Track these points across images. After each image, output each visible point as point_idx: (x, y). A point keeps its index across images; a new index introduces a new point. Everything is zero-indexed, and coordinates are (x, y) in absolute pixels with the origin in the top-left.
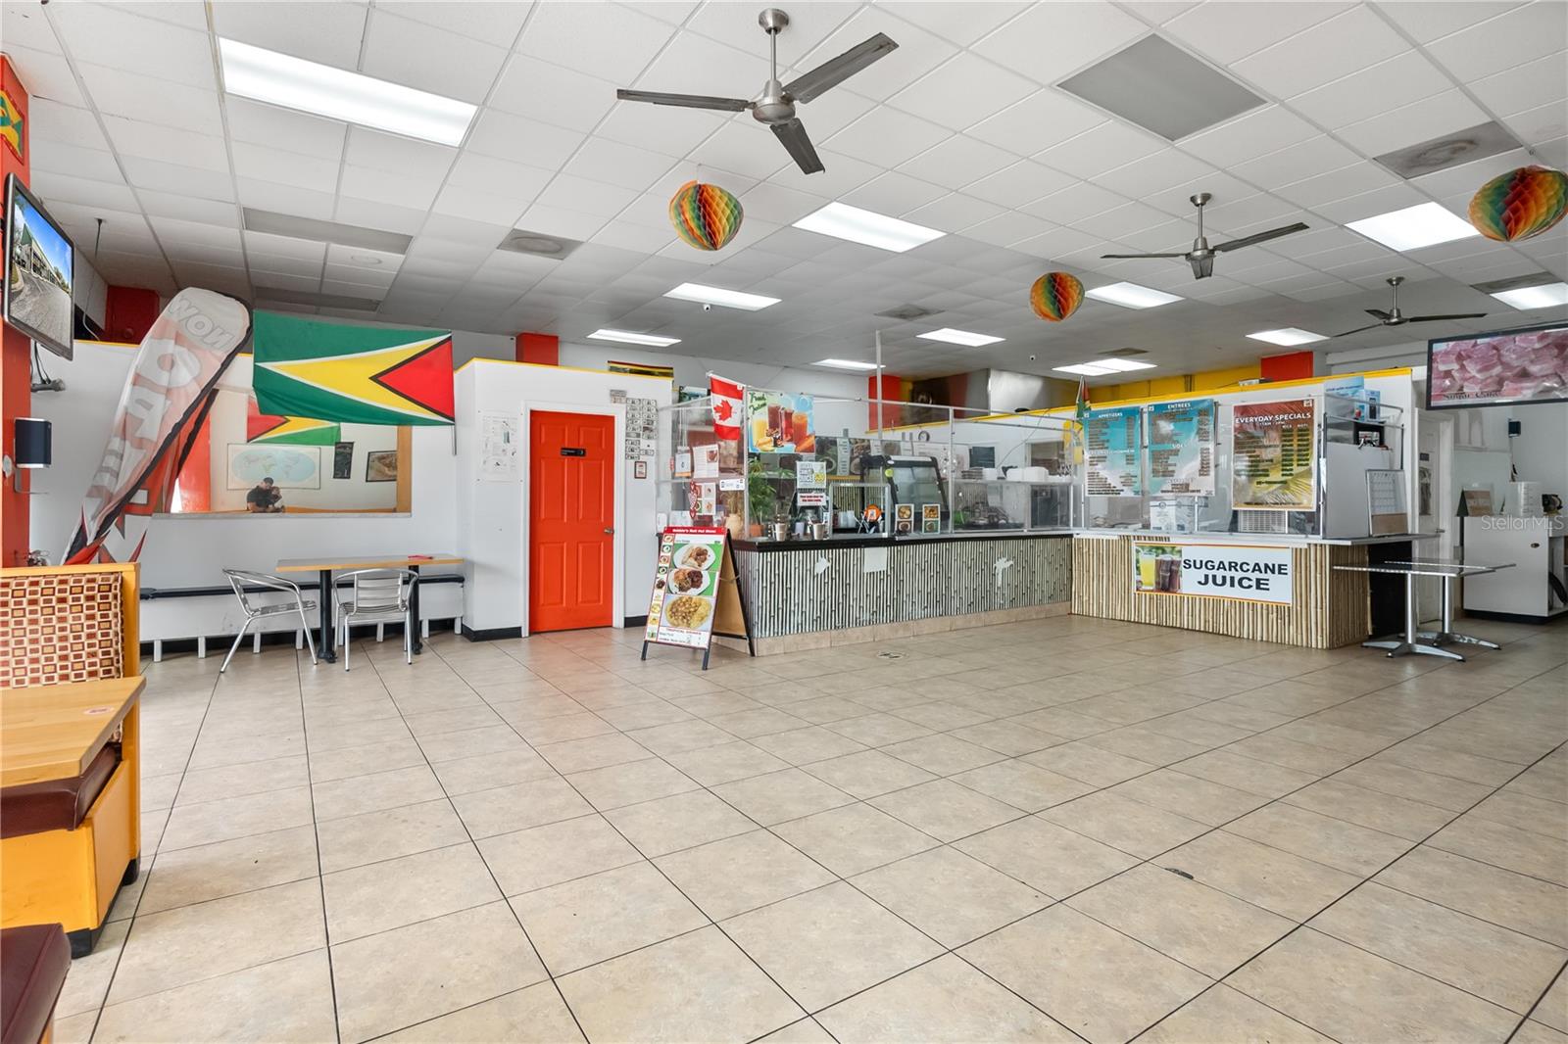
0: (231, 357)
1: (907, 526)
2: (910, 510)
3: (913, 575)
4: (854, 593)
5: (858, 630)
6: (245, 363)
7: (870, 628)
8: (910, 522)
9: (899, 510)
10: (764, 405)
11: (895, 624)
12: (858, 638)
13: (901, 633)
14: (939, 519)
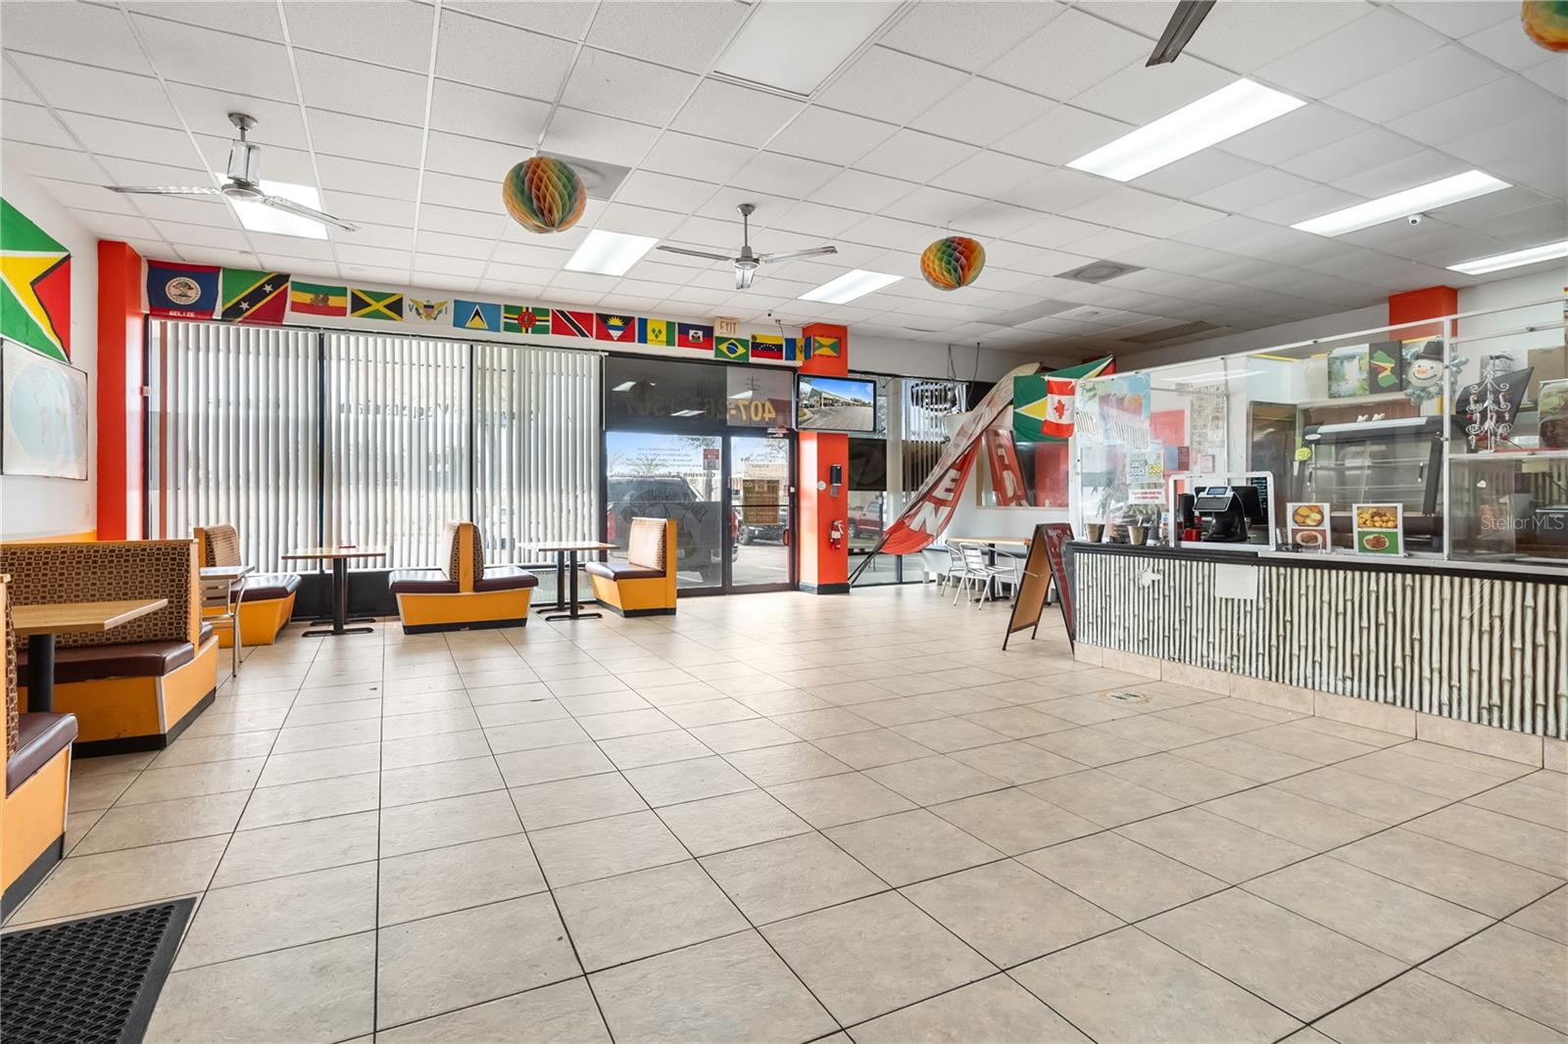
0: (1006, 407)
1: (1316, 538)
2: (1321, 513)
3: (1315, 616)
4: (1197, 622)
5: (1205, 672)
6: (1011, 407)
7: (1223, 675)
8: (1323, 533)
9: (1295, 513)
10: (1095, 395)
11: (1273, 684)
12: (1202, 682)
13: (1284, 702)
14: (1400, 531)
